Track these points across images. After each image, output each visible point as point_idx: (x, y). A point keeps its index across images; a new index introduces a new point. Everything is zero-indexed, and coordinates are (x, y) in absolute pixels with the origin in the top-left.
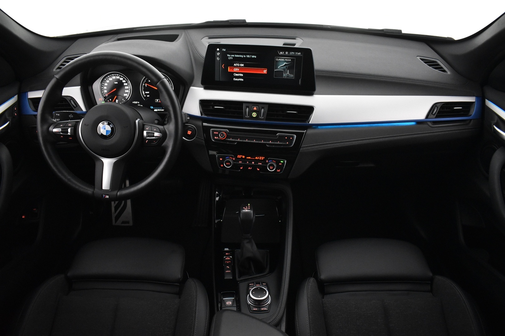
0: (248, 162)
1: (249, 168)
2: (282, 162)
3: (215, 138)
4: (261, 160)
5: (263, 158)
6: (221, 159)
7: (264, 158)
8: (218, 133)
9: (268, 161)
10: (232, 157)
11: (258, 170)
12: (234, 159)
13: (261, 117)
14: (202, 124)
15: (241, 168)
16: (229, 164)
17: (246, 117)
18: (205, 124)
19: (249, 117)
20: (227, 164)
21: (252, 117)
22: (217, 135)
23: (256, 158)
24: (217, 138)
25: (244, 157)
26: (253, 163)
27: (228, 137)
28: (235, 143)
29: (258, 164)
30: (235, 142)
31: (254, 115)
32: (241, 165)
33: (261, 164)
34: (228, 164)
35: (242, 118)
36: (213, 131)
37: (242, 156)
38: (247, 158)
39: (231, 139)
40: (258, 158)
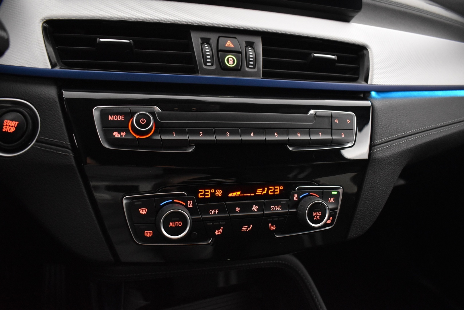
0: (238, 209)
1: (244, 228)
2: (336, 193)
3: (116, 135)
4: (274, 196)
5: (278, 189)
6: (143, 211)
7: (282, 188)
8: (122, 118)
9: (298, 196)
10: (180, 197)
11: (273, 228)
12: (190, 204)
13: (248, 67)
14: (60, 95)
15: (218, 232)
16: (179, 224)
17: (204, 67)
18: (67, 94)
19: (214, 67)
20: (171, 224)
21: (225, 69)
22: (121, 127)
23: (259, 192)
24: (123, 134)
25: (219, 193)
26: (255, 208)
27: (160, 128)
28: (191, 146)
29: (270, 209)
30: (187, 143)
31: (231, 62)
32: (217, 222)
33: (278, 208)
34: (177, 227)
35: (194, 70)
36: (104, 114)
37: (213, 191)
38: (231, 195)
39: (174, 137)
40: (265, 192)
